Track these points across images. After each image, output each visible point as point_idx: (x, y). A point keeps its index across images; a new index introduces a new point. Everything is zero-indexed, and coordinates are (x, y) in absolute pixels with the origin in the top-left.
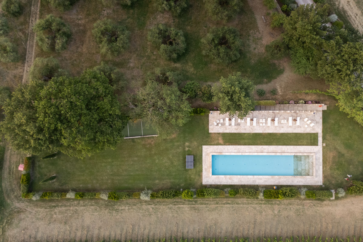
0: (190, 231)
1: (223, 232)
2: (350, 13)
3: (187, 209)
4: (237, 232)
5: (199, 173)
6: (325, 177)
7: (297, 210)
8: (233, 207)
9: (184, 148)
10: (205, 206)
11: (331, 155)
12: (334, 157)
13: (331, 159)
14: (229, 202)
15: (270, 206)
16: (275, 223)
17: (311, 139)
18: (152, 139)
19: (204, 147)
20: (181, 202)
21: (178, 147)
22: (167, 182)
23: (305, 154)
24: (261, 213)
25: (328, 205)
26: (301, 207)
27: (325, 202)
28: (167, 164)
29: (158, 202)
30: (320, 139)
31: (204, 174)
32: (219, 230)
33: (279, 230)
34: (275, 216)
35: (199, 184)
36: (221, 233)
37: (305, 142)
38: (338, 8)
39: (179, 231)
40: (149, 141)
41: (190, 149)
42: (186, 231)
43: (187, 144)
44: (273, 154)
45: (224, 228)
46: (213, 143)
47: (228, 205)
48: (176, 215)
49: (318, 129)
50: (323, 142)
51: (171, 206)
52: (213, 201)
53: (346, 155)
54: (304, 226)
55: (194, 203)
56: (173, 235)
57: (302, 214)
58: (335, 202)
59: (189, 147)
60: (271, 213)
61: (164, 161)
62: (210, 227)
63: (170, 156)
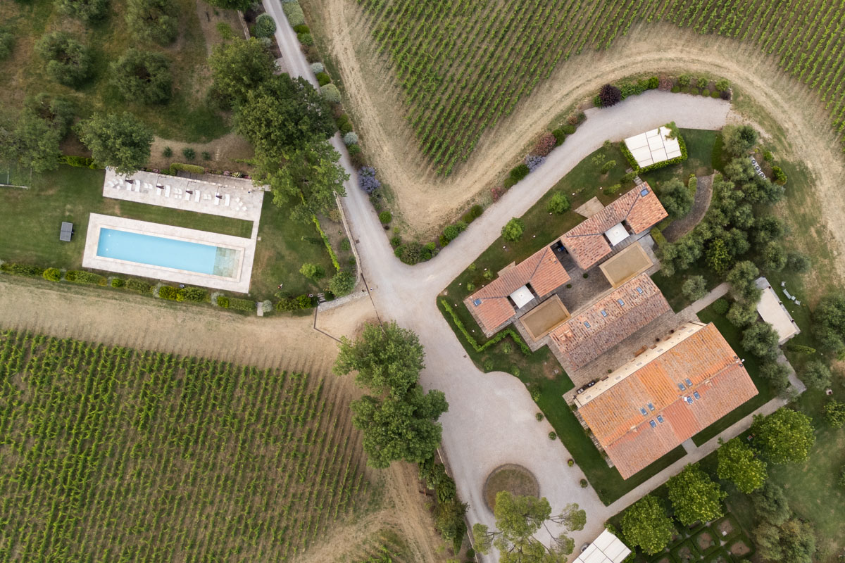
0: (53, 327)
1: (101, 336)
2: (344, 65)
3: (54, 296)
4: (120, 339)
5: (80, 250)
6: (253, 283)
7: (209, 323)
8: (120, 305)
9: (64, 212)
10: (81, 297)
11: (266, 254)
12: (270, 258)
13: (265, 260)
14: (117, 297)
15: (172, 311)
16: (174, 335)
17: (242, 228)
18: (20, 192)
19: (93, 216)
20: (47, 285)
21: (55, 209)
22: (32, 255)
23: (231, 248)
24: (158, 318)
25: (253, 323)
26: (215, 319)
27: (249, 318)
28: (35, 229)
29: (15, 280)
30: (255, 230)
31: (87, 252)
32: (94, 333)
33: (179, 346)
34: (177, 325)
35: (77, 264)
36: (96, 336)
37: (233, 231)
38: (330, 55)
39: (38, 324)
40: (16, 194)
41: (72, 215)
42: (47, 326)
43: (69, 206)
44: (187, 240)
45: (103, 331)
46: (106, 212)
47: (114, 301)
48: (37, 302)
49: (255, 216)
50: (258, 235)
51: (32, 288)
52: (93, 291)
53: (287, 258)
54: (214, 345)
55: (66, 290)
56: (29, 329)
57: (214, 329)
58: (263, 320)
59: (70, 211)
60: (172, 321)
61: (32, 225)
62: (83, 327)
63: (42, 219)
